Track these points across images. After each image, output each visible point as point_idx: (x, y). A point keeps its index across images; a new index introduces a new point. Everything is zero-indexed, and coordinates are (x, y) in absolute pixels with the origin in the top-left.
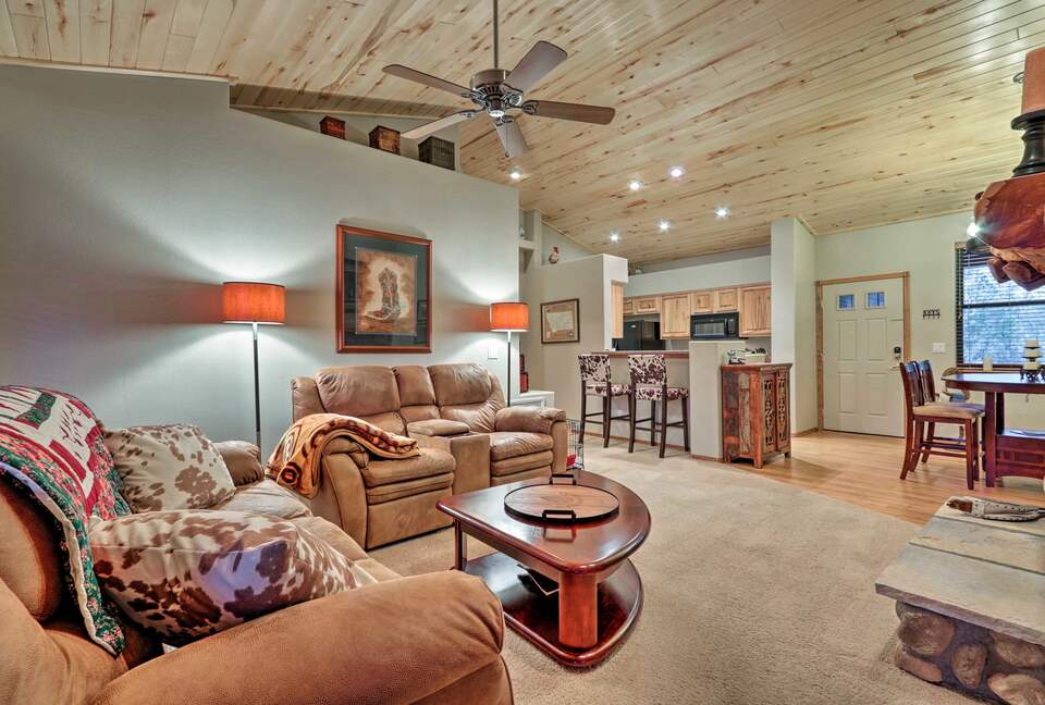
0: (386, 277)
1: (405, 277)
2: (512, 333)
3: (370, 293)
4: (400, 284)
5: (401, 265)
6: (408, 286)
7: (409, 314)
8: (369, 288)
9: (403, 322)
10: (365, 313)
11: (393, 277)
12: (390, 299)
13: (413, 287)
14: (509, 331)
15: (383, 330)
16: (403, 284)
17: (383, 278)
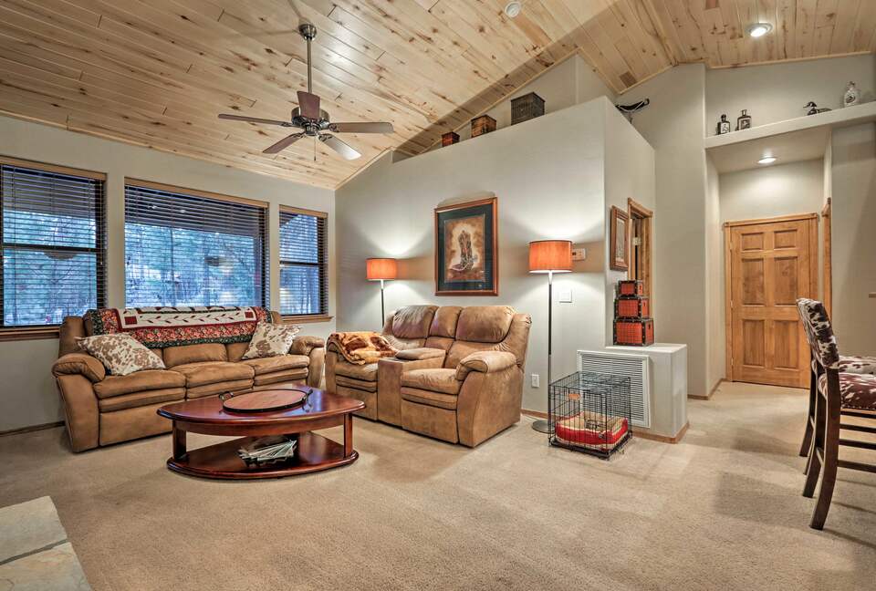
0: (464, 238)
1: (477, 234)
2: (553, 274)
3: (454, 252)
4: (473, 241)
5: (473, 225)
6: (478, 241)
7: (480, 264)
8: (453, 248)
9: (476, 271)
10: (450, 267)
11: (467, 236)
12: (466, 254)
13: (483, 241)
14: (551, 272)
15: (460, 279)
16: (475, 240)
17: (461, 238)
